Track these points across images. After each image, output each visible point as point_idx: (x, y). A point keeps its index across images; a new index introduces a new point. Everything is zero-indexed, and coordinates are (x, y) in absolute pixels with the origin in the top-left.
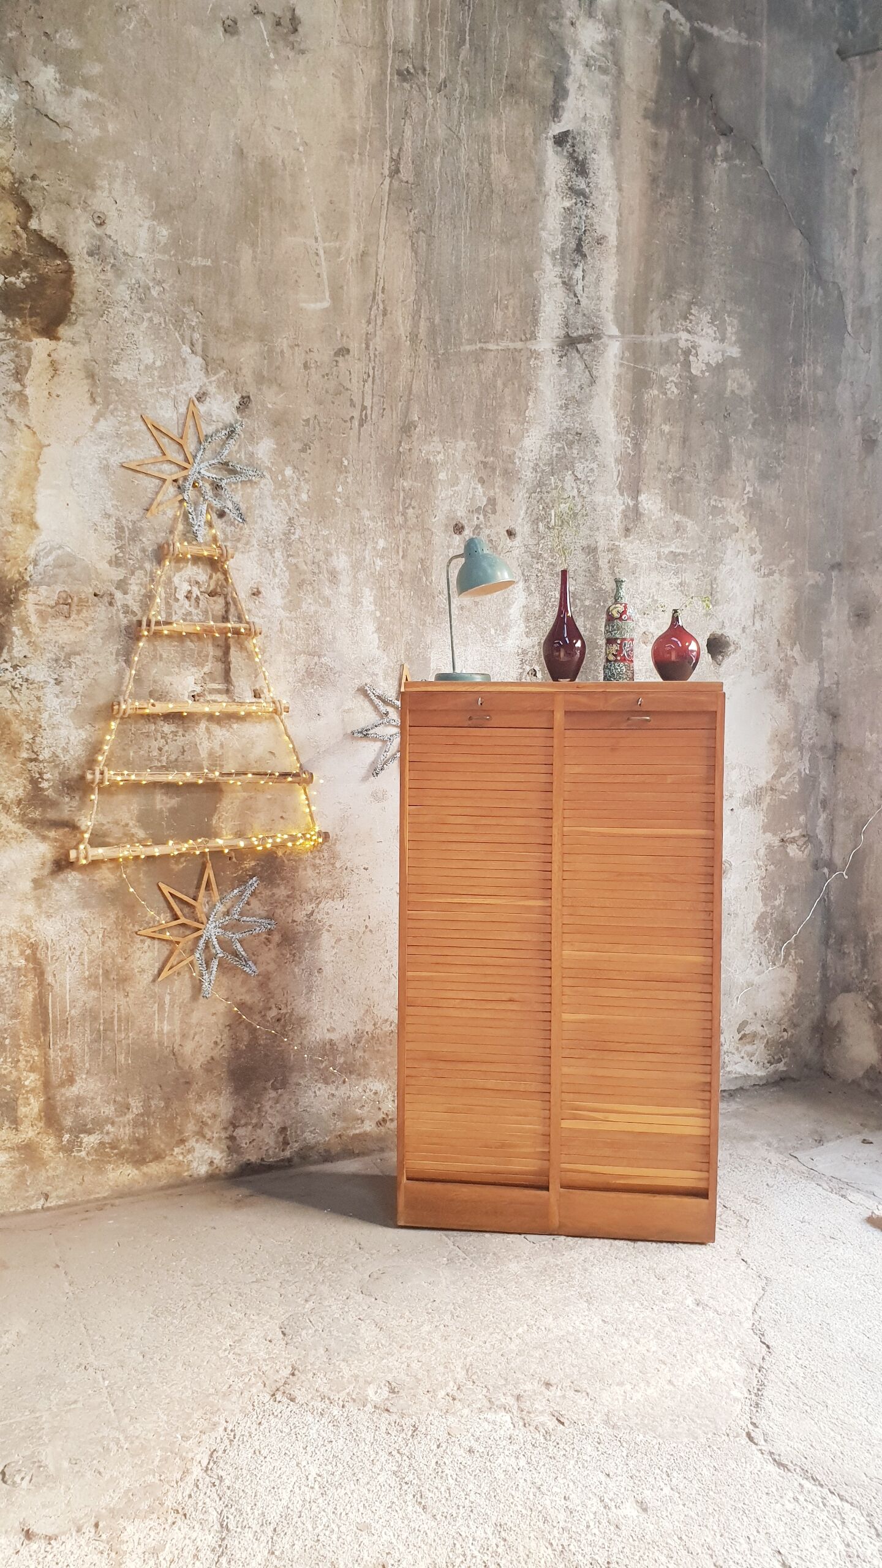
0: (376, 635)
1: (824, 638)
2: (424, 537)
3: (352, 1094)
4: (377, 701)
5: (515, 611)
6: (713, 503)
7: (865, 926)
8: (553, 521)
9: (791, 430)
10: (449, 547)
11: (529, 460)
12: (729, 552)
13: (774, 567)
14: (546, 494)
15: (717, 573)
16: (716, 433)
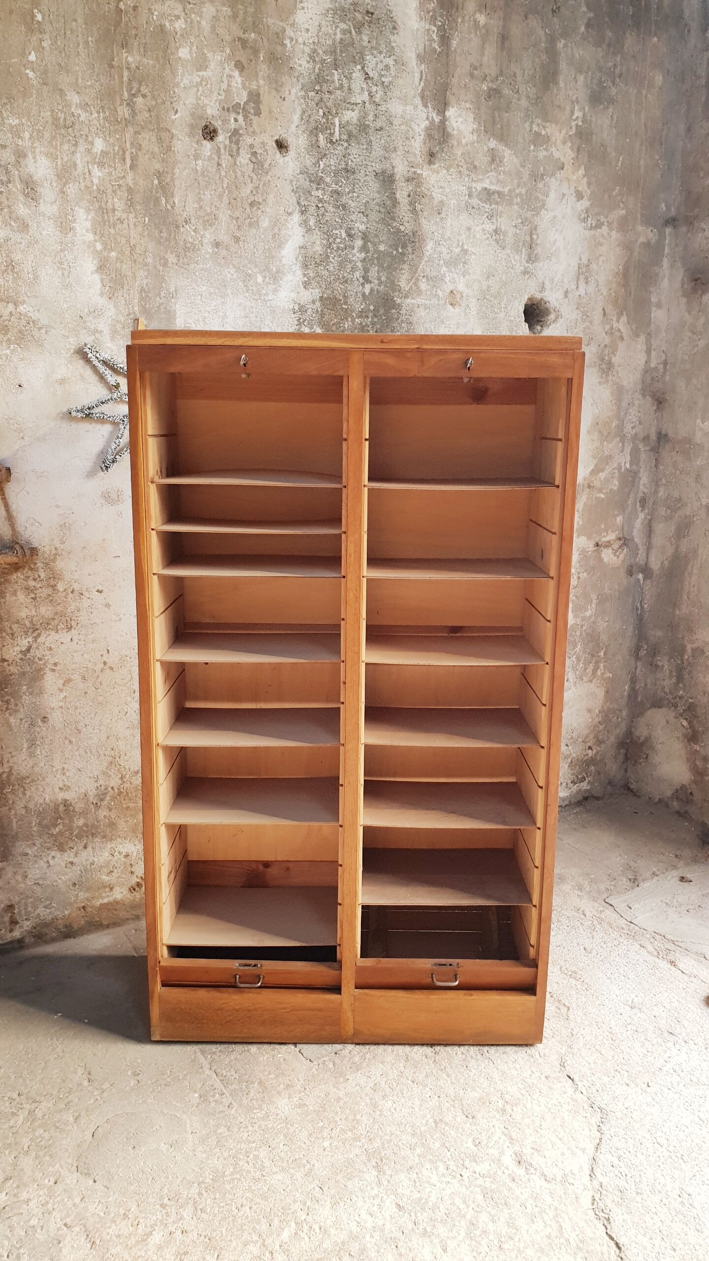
0: (97, 277)
1: (653, 309)
2: (160, 140)
3: (96, 860)
4: (102, 368)
5: (289, 253)
6: (535, 128)
7: (683, 638)
8: (337, 133)
9: (630, 41)
10: (197, 157)
11: (304, 44)
12: (553, 195)
13: (602, 219)
14: (327, 96)
15: (537, 220)
16: (542, 33)
